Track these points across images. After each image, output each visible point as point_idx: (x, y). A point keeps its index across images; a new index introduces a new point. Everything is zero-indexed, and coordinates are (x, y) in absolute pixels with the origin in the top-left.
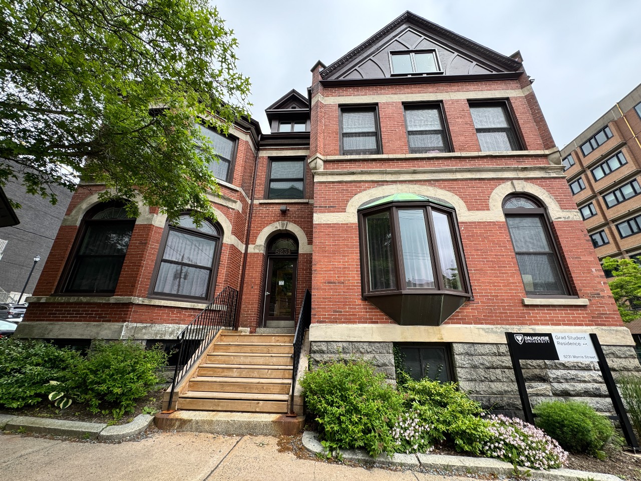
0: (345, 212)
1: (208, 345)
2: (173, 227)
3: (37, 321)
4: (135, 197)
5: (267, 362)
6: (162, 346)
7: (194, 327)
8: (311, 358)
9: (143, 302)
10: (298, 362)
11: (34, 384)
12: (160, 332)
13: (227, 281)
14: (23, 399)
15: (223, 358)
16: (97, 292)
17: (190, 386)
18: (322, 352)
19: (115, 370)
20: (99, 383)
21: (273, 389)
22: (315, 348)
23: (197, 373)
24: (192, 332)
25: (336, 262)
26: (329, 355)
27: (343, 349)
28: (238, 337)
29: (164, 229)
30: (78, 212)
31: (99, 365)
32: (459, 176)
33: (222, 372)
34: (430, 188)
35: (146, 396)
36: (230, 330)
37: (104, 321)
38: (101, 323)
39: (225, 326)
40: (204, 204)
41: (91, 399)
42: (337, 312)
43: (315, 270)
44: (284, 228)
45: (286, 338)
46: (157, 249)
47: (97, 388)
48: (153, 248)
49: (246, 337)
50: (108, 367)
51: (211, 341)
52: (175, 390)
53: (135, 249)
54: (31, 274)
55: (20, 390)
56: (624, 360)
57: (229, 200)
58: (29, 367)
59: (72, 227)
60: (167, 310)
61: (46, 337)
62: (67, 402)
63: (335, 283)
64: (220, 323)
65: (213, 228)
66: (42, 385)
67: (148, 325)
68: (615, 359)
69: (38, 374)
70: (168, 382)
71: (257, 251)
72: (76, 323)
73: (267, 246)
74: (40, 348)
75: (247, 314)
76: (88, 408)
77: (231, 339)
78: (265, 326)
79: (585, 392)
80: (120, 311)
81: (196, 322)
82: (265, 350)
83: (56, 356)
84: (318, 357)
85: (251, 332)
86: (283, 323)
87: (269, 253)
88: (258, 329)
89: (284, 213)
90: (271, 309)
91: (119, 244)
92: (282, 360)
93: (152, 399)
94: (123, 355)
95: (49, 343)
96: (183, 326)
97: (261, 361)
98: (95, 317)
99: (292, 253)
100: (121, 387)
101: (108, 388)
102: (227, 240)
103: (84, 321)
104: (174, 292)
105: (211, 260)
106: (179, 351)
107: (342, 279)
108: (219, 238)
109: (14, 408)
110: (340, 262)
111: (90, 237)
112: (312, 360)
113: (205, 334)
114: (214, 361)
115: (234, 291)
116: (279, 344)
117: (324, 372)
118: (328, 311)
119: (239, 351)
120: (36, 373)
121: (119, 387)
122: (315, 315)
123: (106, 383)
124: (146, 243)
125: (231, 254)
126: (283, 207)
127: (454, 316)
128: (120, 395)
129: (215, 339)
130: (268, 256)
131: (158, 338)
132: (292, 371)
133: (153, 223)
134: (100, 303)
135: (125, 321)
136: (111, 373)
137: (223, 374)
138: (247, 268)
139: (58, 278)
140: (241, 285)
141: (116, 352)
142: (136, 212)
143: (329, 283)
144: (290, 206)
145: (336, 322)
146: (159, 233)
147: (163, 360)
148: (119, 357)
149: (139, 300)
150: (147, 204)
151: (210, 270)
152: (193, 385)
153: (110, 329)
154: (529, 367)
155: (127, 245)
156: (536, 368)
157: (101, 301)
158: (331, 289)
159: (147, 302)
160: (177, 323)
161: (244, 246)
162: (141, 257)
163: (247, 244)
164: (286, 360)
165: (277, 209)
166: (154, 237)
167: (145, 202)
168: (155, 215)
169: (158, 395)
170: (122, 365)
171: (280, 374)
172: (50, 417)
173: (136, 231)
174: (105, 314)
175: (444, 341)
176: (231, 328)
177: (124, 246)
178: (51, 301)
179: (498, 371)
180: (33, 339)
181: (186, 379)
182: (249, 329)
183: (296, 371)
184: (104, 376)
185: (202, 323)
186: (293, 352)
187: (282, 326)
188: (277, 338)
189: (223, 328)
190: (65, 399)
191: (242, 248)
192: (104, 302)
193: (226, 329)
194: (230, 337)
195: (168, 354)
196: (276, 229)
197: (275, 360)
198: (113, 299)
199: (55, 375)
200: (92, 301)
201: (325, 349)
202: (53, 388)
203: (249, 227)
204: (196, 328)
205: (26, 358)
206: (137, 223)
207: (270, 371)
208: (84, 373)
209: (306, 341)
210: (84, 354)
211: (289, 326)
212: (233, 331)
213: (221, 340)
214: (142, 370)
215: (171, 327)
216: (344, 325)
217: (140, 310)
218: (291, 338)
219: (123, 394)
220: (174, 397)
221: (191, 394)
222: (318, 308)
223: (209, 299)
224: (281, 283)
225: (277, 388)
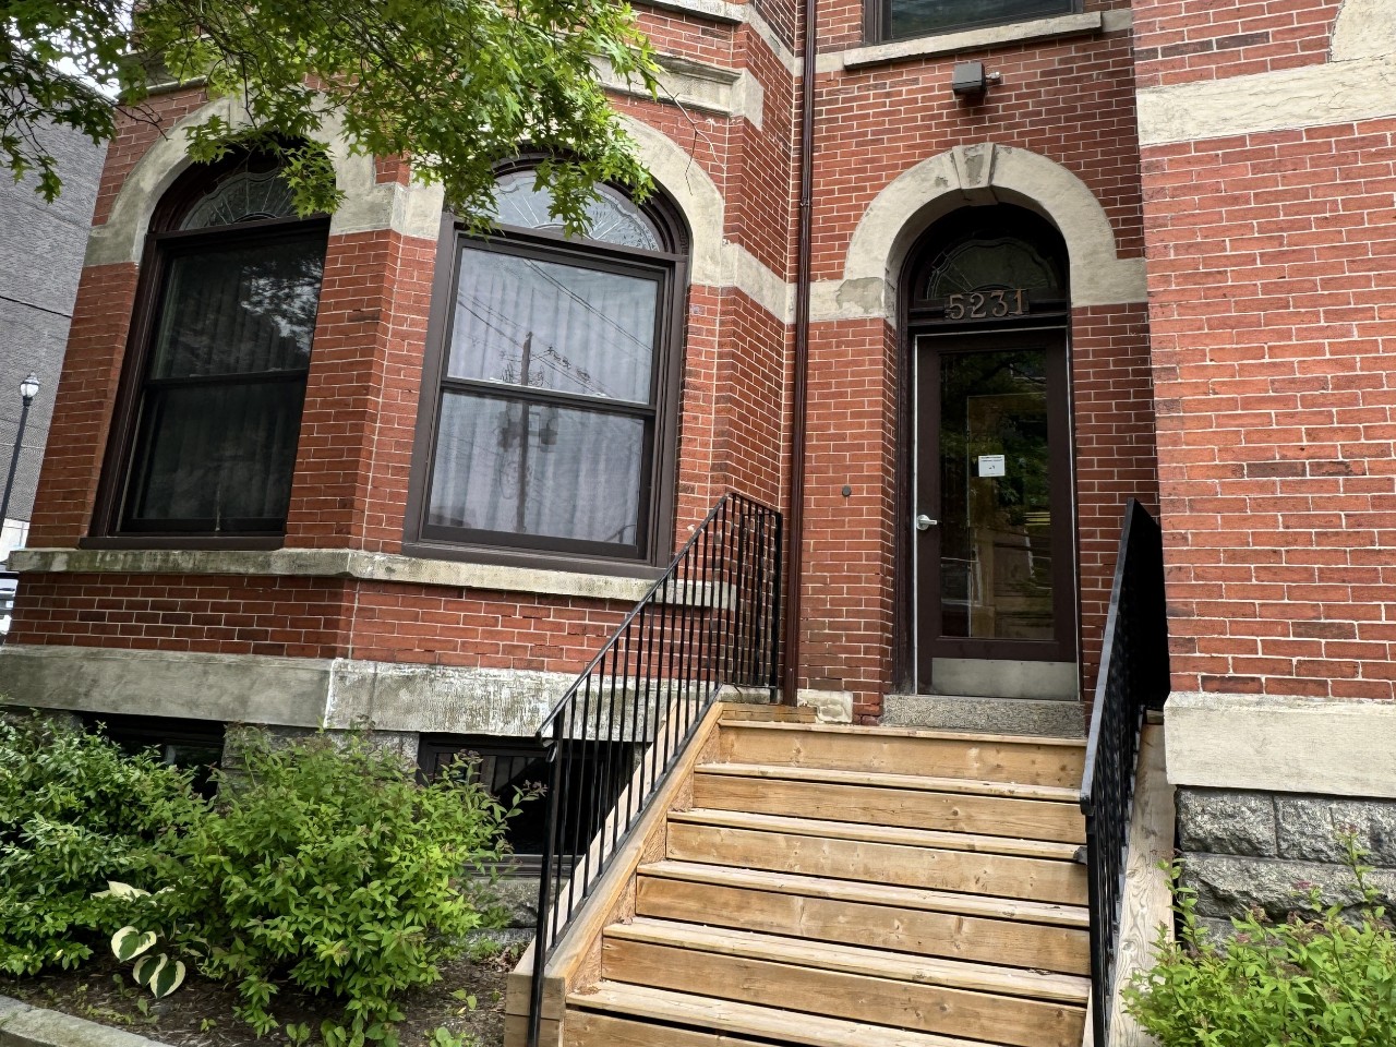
0: (1322, 59)
1: (668, 770)
2: (473, 235)
3: (51, 641)
4: (316, 126)
5: (952, 878)
6: (479, 767)
7: (600, 685)
8: (1186, 874)
9: (389, 570)
10: (1115, 893)
11: (64, 888)
12: (468, 704)
13: (726, 468)
14: (40, 942)
15: (741, 840)
16: (224, 531)
17: (606, 957)
18: (1245, 849)
19: (316, 860)
20: (265, 913)
21: (995, 1019)
22: (1203, 824)
23: (630, 900)
24: (593, 706)
25: (1294, 350)
26: (1293, 870)
27: (1376, 840)
28: (797, 742)
29: (439, 245)
30: (131, 206)
31: (258, 837)
33: (740, 908)
35: (436, 984)
36: (757, 701)
37: (258, 650)
38: (250, 656)
39: (733, 681)
40: (587, 121)
41: (245, 973)
42: (1323, 630)
43: (1172, 405)
44: (983, 183)
45: (1039, 757)
46: (419, 336)
47: (259, 932)
48: (403, 336)
49: (838, 744)
50: (291, 849)
51: (678, 754)
52: (552, 971)
53: (338, 343)
54: (17, 447)
55: (26, 908)
57: (697, 72)
58: (42, 824)
59: (117, 270)
60: (482, 609)
61: (85, 705)
62: (169, 972)
63: (1293, 469)
64: (710, 670)
65: (640, 218)
66: (87, 896)
67: (420, 670)
69: (73, 853)
70: (517, 925)
71: (853, 311)
72: (170, 655)
73: (900, 280)
74: (67, 751)
75: (832, 626)
76: (237, 1009)
77: (766, 746)
78: (926, 687)
80: (313, 610)
81: (609, 663)
82: (936, 812)
83: (118, 786)
84: (1225, 874)
85: (860, 717)
86: (1014, 673)
87: (912, 316)
88: (892, 701)
89: (973, 100)
90: (947, 582)
91: (284, 315)
92: (1029, 876)
93: (460, 994)
94: (340, 800)
95: (92, 731)
96: (554, 676)
97: (919, 867)
98: (228, 635)
99: (1034, 308)
100: (344, 936)
101: (299, 935)
102: (710, 267)
103: (196, 647)
104: (506, 525)
105: (644, 374)
106: (549, 793)
107: (1338, 447)
108: (671, 265)
109: (13, 975)
110: (1319, 350)
111: (182, 297)
112: (1191, 887)
113: (651, 716)
114: (698, 850)
115: (762, 512)
116: (1004, 788)
117: (1270, 969)
118: (1266, 628)
119: (810, 809)
120: (66, 849)
121: (337, 937)
122: (1189, 644)
123: (288, 913)
124: (375, 317)
125: (732, 335)
126: (968, 73)
128: (343, 969)
129: (695, 745)
130: (912, 332)
131: (460, 729)
132: (1085, 937)
133: (394, 225)
134: (240, 576)
135: (330, 654)
136: (303, 872)
137: (744, 918)
138: (814, 396)
139: (96, 476)
140: (790, 481)
141: (310, 789)
142: (325, 188)
143: (1255, 470)
144: (1003, 60)
145: (1320, 690)
146: (421, 265)
147: (489, 831)
148: (323, 807)
149: (375, 565)
150: (363, 149)
151: (646, 416)
152: (622, 955)
153: (284, 685)
155: (310, 319)
157: (242, 570)
158: (1276, 503)
159: (403, 571)
160: (529, 666)
161: (790, 290)
162: (363, 376)
163: (803, 280)
164: (1048, 876)
165: (938, 84)
166: (407, 286)
167: (353, 137)
168: (399, 188)
169: (487, 976)
170: (339, 843)
171: (1021, 944)
172: (123, 1024)
173: (335, 262)
174: (262, 621)
176: (766, 692)
177: (301, 323)
178: (84, 567)
180: (46, 712)
181: (589, 923)
182: (847, 699)
183: (1109, 942)
184: (279, 888)
185: (632, 665)
186: (1083, 837)
187: (1017, 690)
188: (992, 756)
189: (728, 690)
190: (164, 960)
191: (779, 299)
192: (252, 571)
193: (740, 699)
194: (766, 738)
195: (506, 803)
196: (942, 190)
197: (989, 868)
198: (282, 560)
199: (123, 860)
200: (211, 569)
201: (1262, 832)
202: (121, 913)
203: (805, 192)
204: (607, 687)
205: (33, 785)
206: (335, 230)
207: (968, 923)
208: (213, 865)
209: (1151, 777)
210: (205, 788)
211: (1048, 689)
212: (775, 709)
213: (725, 754)
214: (414, 869)
215: (508, 680)
216: (1370, 707)
217: (381, 604)
218: (1069, 760)
219: (351, 966)
220: (546, 1002)
221: (613, 995)
222: (1205, 608)
223: (655, 553)
224: (992, 466)
225: (1011, 1014)
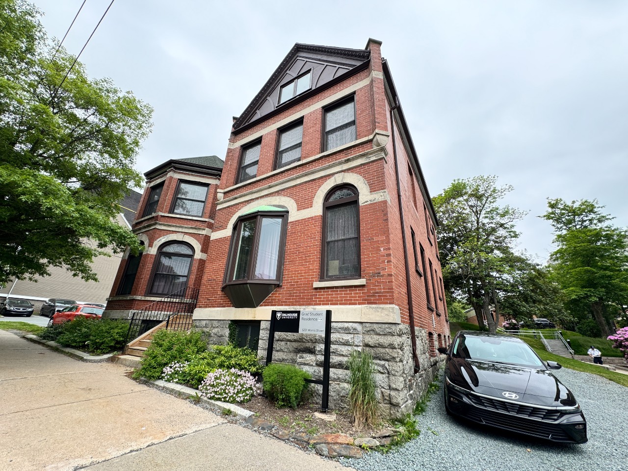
0: (227, 228)
3: (110, 309)
17: (139, 344)
23: (147, 338)
29: (156, 255)
32: (299, 181)
34: (278, 198)
46: (151, 267)
48: (149, 267)
53: (140, 269)
56: (383, 337)
57: (199, 229)
59: (124, 260)
65: (190, 249)
68: (375, 336)
79: (339, 364)
102: (197, 256)
105: (187, 271)
108: (192, 256)
122: (198, 302)
125: (199, 265)
127: (267, 300)
131: (148, 319)
133: (148, 253)
135: (131, 309)
139: (117, 288)
146: (152, 258)
149: (139, 298)
151: (187, 277)
153: (126, 313)
154: (304, 340)
156: (309, 342)
157: (125, 299)
159: (143, 298)
166: (150, 261)
168: (150, 248)
173: (142, 258)
174: (126, 306)
175: (256, 319)
179: (283, 343)
181: (137, 340)
198: (129, 298)
206: (143, 254)
215: (156, 313)
217: (140, 303)
223: (181, 296)
